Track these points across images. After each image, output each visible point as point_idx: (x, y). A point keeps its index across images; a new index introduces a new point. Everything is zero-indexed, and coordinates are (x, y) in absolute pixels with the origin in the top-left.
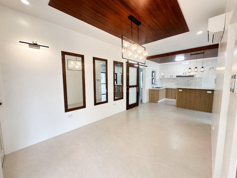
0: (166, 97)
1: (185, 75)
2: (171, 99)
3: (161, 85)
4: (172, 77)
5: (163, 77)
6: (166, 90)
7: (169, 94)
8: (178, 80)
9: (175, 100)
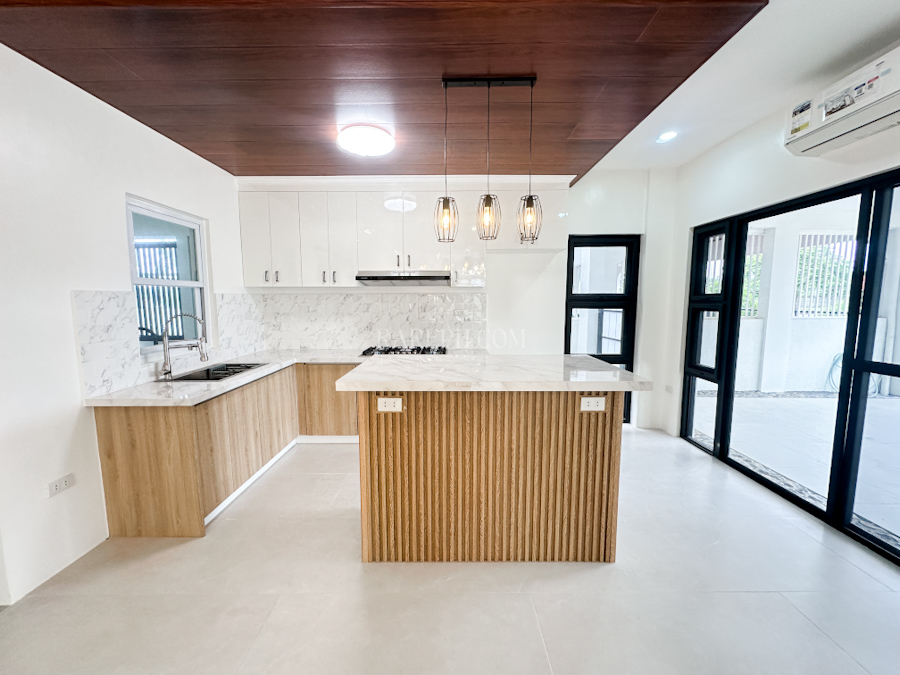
0: (306, 428)
1: (407, 269)
2: (339, 433)
3: (265, 336)
4: (329, 283)
5: (271, 283)
6: (298, 379)
7: (321, 406)
8: (369, 306)
9: (355, 439)
